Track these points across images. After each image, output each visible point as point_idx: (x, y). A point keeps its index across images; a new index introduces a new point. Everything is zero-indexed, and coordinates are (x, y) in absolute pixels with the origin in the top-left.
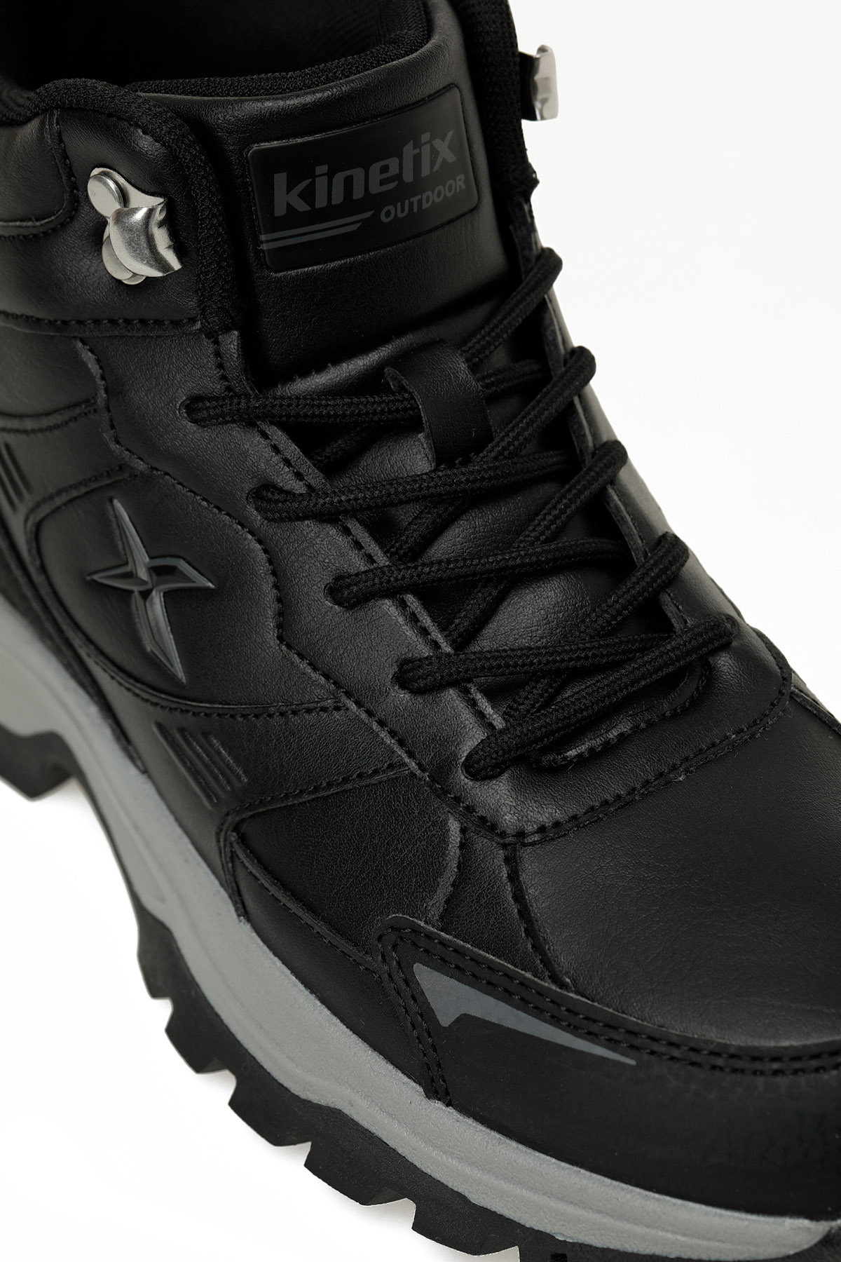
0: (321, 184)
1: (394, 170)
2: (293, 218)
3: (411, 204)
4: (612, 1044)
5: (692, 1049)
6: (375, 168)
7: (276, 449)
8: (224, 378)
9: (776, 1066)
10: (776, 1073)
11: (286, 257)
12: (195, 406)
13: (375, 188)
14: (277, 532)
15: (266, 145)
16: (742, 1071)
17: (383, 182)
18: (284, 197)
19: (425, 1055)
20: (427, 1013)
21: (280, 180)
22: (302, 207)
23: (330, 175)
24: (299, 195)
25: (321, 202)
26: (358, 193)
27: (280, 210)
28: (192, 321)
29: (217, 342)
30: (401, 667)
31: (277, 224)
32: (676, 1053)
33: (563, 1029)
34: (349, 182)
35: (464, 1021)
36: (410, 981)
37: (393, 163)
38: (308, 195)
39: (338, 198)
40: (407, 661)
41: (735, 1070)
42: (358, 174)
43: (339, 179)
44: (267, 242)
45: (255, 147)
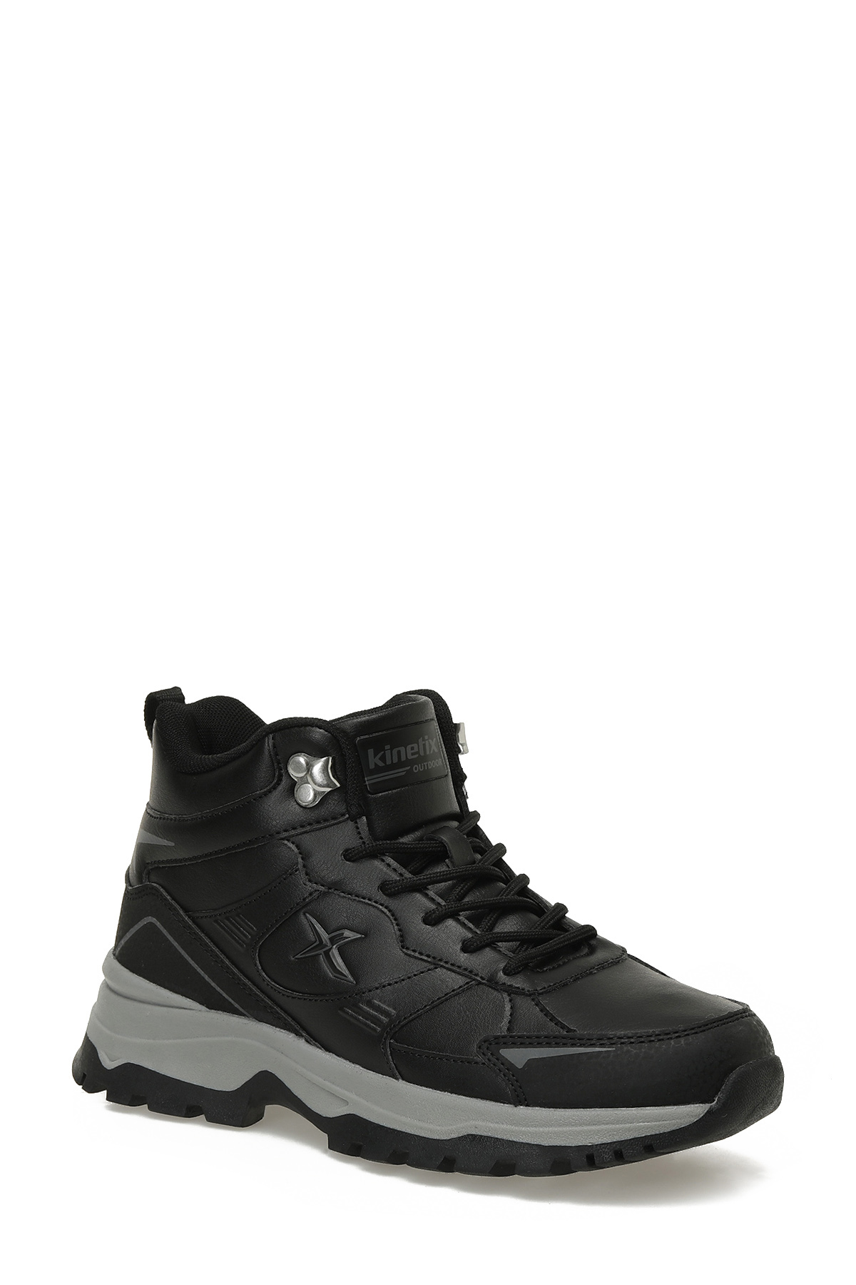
0: (388, 753)
1: (416, 750)
2: (378, 770)
3: (424, 765)
4: (602, 1045)
5: (639, 1037)
6: (409, 747)
7: (389, 865)
8: (361, 838)
9: (677, 1035)
10: (677, 1037)
11: (378, 788)
12: (350, 856)
13: (410, 757)
14: (394, 903)
15: (362, 737)
16: (663, 1040)
17: (413, 754)
18: (373, 760)
19: (512, 1085)
20: (511, 1067)
21: (371, 752)
22: (381, 764)
23: (391, 749)
24: (379, 759)
25: (389, 762)
26: (403, 758)
27: (372, 766)
28: (343, 815)
29: (356, 823)
30: (463, 944)
31: (372, 772)
32: (632, 1040)
33: (578, 1047)
34: (399, 752)
35: (530, 1063)
36: (499, 1058)
37: (415, 746)
38: (383, 759)
39: (395, 760)
40: (465, 941)
41: (659, 1040)
42: (402, 749)
43: (395, 751)
44: (368, 781)
45: (358, 739)
